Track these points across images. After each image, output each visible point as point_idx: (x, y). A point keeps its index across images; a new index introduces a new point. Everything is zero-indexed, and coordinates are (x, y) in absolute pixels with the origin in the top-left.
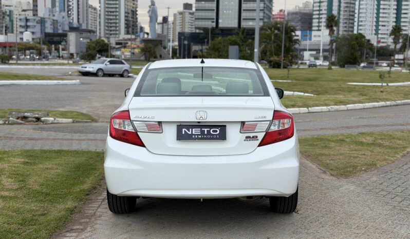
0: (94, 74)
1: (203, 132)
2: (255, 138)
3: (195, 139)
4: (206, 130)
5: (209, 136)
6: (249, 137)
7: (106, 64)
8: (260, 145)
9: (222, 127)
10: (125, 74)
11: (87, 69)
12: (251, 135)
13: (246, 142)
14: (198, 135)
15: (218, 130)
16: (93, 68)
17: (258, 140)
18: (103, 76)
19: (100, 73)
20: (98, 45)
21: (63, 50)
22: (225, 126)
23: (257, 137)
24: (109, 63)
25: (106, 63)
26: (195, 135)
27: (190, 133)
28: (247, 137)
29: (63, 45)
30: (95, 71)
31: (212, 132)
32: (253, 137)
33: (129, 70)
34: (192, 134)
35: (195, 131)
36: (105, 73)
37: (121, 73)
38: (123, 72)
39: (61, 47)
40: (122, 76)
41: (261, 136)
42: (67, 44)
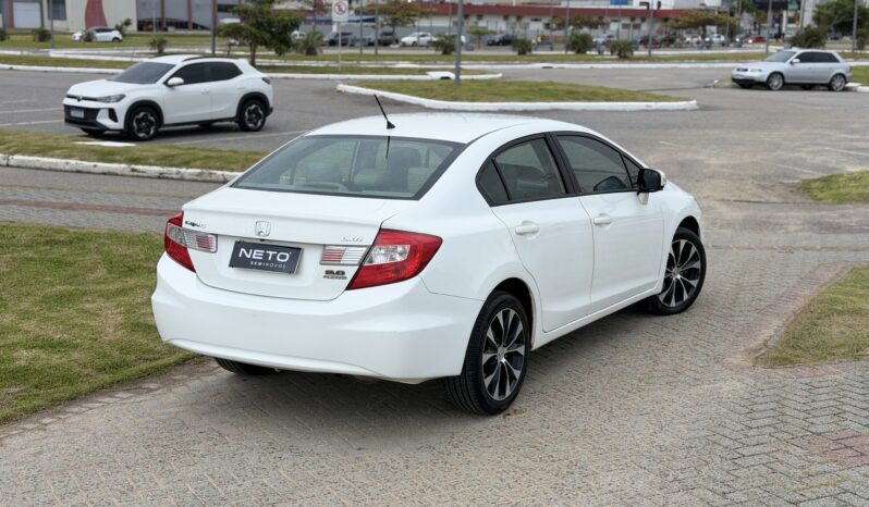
0: (764, 85)
1: (266, 256)
2: (341, 274)
3: (253, 267)
4: (271, 253)
5: (272, 265)
6: (332, 272)
7: (792, 63)
8: (349, 287)
9: (295, 251)
10: (837, 84)
11: (748, 74)
12: (335, 269)
13: (326, 280)
14: (258, 261)
15: (288, 255)
16: (760, 70)
17: (345, 278)
18: (781, 89)
19: (776, 83)
20: (840, 12)
21: (791, 21)
22: (300, 249)
23: (343, 273)
24: (798, 60)
25: (793, 59)
26: (255, 260)
27: (249, 256)
28: (327, 272)
29: (792, 10)
30: (765, 79)
31: (278, 259)
32: (338, 273)
33: (848, 75)
34: (251, 259)
35: (257, 254)
36: (787, 81)
37: (827, 81)
38: (832, 80)
39: (785, 15)
40: (829, 87)
41: (350, 272)
42: (799, 8)
